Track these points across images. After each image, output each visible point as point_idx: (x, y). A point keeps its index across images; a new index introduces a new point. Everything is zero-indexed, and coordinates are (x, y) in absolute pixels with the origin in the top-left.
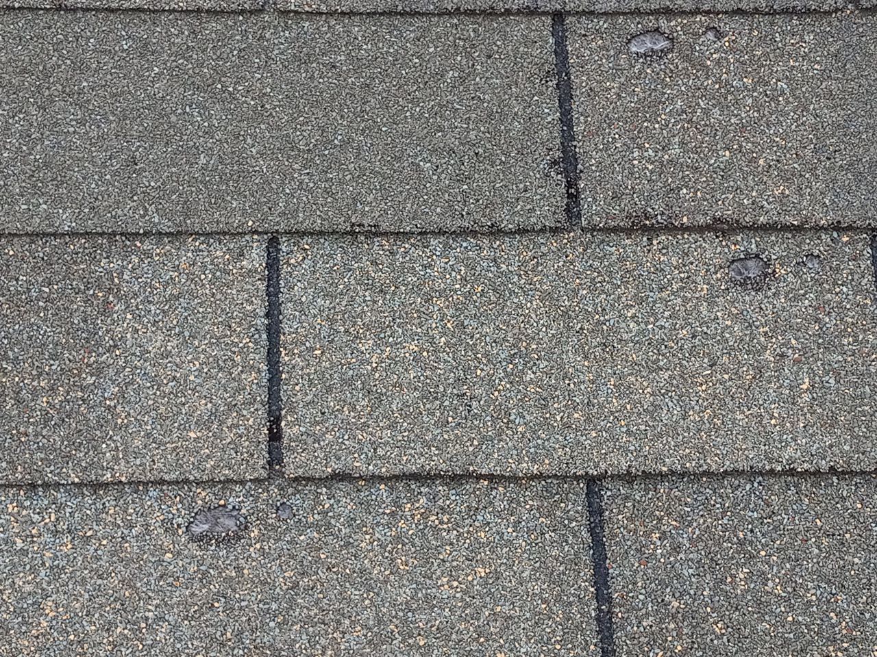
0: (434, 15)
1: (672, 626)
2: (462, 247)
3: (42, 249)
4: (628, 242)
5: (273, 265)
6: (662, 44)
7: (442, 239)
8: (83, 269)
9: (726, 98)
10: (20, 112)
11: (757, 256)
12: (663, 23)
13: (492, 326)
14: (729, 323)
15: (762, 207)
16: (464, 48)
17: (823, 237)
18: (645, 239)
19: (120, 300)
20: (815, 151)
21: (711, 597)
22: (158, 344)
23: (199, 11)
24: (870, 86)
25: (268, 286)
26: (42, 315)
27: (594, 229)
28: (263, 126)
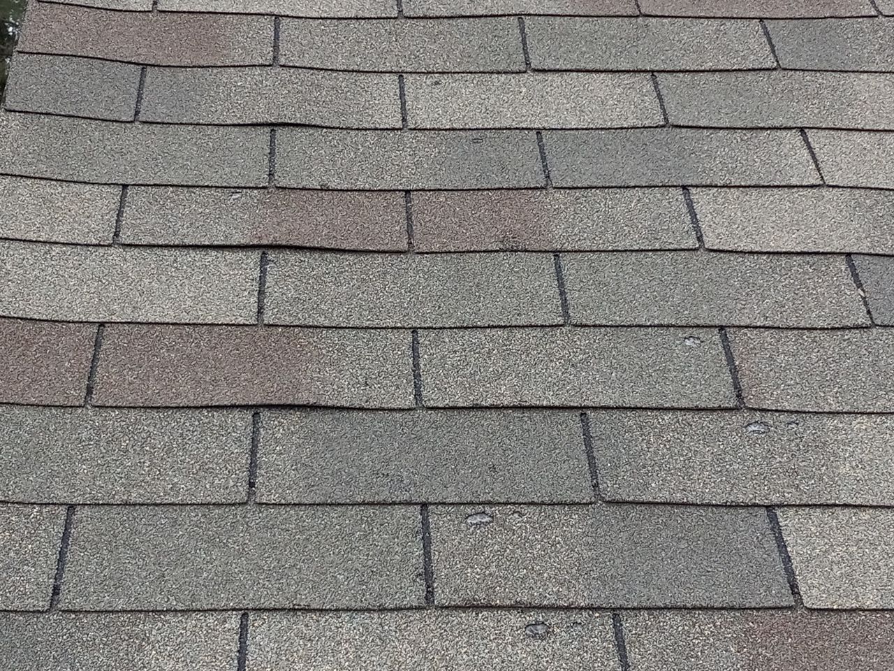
0: (349, 505)
2: (359, 618)
3: (104, 619)
4: (464, 615)
5: (244, 627)
6: (487, 519)
7: (349, 614)
8: (128, 630)
9: (525, 545)
10: (98, 553)
11: (543, 623)
12: (487, 509)
13: (378, 657)
14: (525, 656)
15: (546, 597)
16: (367, 521)
17: (583, 613)
18: (474, 613)
19: (149, 644)
20: (578, 570)
22: (171, 666)
23: (208, 504)
24: (612, 540)
25: (240, 638)
26: (101, 651)
27: (443, 607)
28: (243, 559)
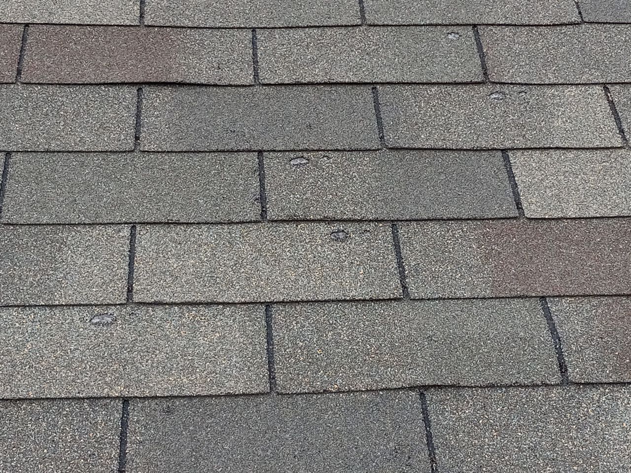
0: (207, 152)
1: (299, 351)
2: (214, 229)
3: (34, 230)
4: (288, 226)
5: (133, 235)
6: (305, 161)
7: (207, 226)
8: (51, 237)
9: (331, 179)
10: (28, 185)
11: (343, 231)
12: (305, 155)
13: (227, 254)
14: (330, 253)
15: (345, 213)
16: (220, 163)
17: (371, 224)
18: (295, 225)
19: (66, 247)
20: (368, 195)
21: (316, 341)
22: (82, 261)
23: (106, 152)
24: (393, 175)
25: (130, 242)
26: (32, 251)
27: (273, 221)
28: (131, 189)
